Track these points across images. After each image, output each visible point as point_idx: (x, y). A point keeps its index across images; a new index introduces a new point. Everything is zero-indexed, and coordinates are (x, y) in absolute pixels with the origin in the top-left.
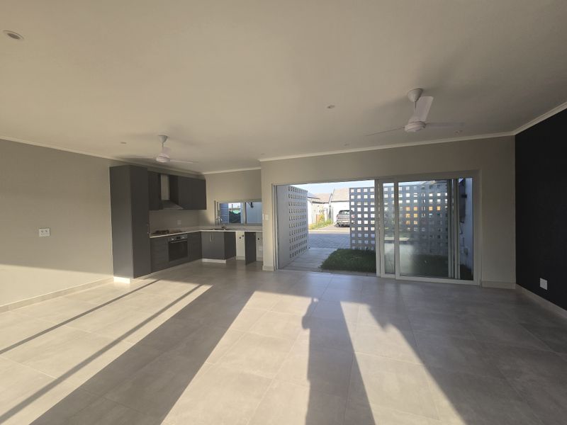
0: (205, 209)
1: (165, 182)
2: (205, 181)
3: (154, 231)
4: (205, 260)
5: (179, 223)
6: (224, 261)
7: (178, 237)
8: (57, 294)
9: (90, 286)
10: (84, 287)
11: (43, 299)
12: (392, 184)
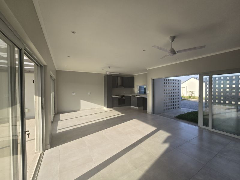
0: (134, 88)
1: (119, 79)
2: (134, 78)
3: (116, 95)
4: (132, 106)
5: (125, 92)
6: (137, 108)
7: (122, 97)
8: (91, 109)
9: (99, 108)
10: (97, 108)
11: (89, 109)
12: (209, 77)
